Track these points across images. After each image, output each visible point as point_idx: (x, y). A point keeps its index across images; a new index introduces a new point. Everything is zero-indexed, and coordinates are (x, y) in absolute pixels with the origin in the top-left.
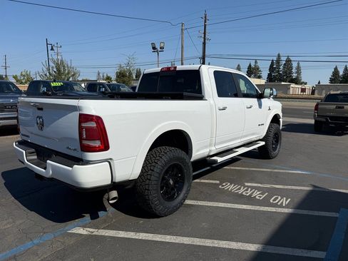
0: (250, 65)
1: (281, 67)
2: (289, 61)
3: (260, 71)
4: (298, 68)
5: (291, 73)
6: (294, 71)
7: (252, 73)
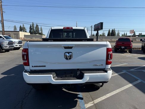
0: (21, 26)
1: (35, 28)
2: (37, 26)
3: (26, 29)
4: (41, 29)
5: (39, 31)
6: (40, 30)
7: (22, 30)
